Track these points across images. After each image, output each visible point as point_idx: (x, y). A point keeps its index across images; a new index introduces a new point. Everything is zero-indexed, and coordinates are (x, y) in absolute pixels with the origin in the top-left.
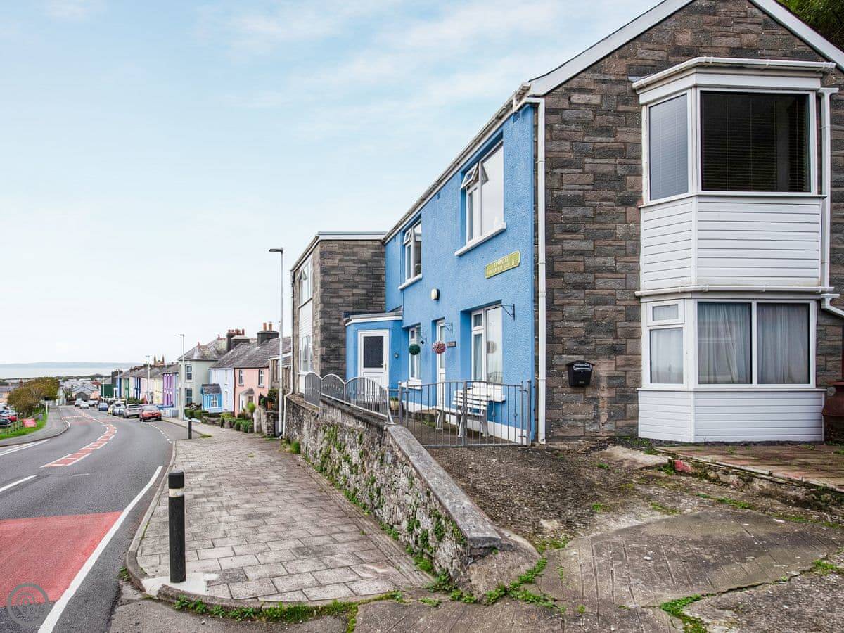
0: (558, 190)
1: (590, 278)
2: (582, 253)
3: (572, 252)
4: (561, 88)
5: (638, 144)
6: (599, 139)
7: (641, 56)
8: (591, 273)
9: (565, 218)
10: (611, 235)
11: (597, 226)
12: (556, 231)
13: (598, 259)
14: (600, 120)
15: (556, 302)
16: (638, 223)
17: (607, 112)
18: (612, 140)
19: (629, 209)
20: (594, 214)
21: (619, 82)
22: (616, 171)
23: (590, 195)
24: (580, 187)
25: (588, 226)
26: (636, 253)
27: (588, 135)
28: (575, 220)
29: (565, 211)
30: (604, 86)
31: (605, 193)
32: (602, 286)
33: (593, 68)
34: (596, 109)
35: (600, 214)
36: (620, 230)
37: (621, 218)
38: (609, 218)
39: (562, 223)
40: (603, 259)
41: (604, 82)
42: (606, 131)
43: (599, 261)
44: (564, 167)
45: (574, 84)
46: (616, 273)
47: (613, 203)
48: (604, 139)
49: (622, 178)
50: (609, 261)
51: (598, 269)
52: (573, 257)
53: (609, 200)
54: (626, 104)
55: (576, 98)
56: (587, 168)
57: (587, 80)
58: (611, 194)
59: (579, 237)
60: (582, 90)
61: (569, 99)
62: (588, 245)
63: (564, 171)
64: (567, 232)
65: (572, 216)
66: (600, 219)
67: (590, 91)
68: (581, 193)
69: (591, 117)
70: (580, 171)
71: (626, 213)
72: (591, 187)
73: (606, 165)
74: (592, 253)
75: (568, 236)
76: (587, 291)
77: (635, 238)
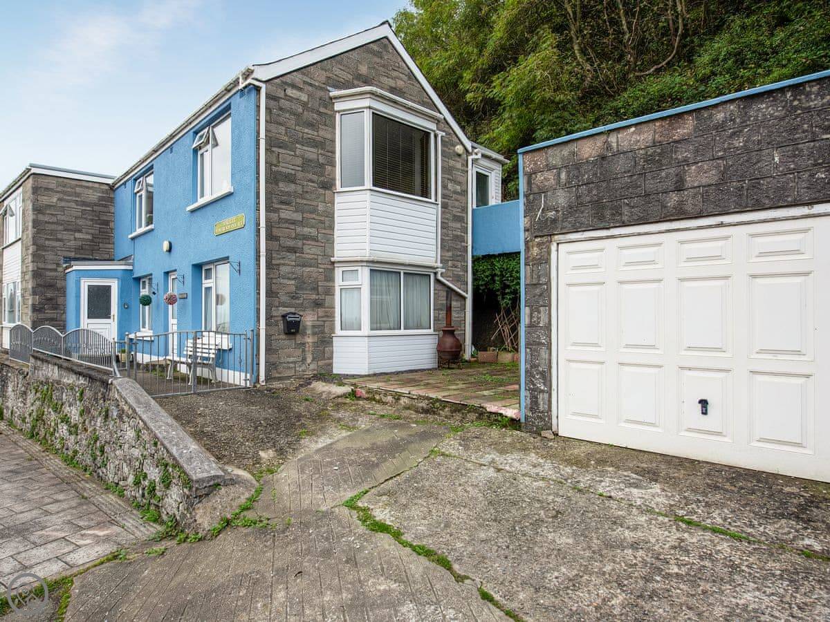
0: (276, 166)
1: (300, 244)
2: (294, 222)
3: (287, 221)
4: (278, 79)
5: (333, 141)
6: (306, 130)
7: (335, 73)
8: (300, 239)
9: (281, 191)
10: (314, 210)
11: (305, 202)
12: (275, 201)
13: (305, 229)
14: (308, 116)
15: (274, 262)
16: (333, 204)
17: (313, 110)
18: (316, 133)
19: (327, 191)
20: (303, 191)
21: (322, 89)
22: (318, 160)
23: (300, 175)
24: (293, 167)
25: (299, 200)
26: (332, 228)
27: (299, 125)
28: (288, 194)
29: (281, 185)
30: (310, 88)
31: (310, 176)
32: (308, 251)
33: (302, 70)
34: (305, 105)
35: (307, 192)
36: (321, 207)
37: (322, 198)
38: (314, 196)
39: (278, 195)
40: (309, 229)
41: (311, 85)
42: (311, 125)
43: (306, 230)
44: (280, 147)
45: (288, 79)
46: (318, 241)
47: (316, 185)
48: (310, 132)
49: (322, 166)
50: (313, 232)
51: (306, 237)
52: (287, 225)
53: (313, 182)
54: (326, 108)
55: (290, 92)
56: (298, 152)
57: (298, 78)
58: (315, 178)
59: (291, 208)
60: (294, 86)
61: (285, 91)
62: (298, 217)
63: (281, 151)
64: (282, 203)
65: (286, 190)
66: (308, 196)
67: (300, 89)
68: (293, 172)
69: (300, 110)
70: (293, 153)
71: (325, 194)
72: (300, 169)
73: (311, 153)
74: (301, 223)
75: (283, 207)
76: (297, 254)
77: (331, 215)
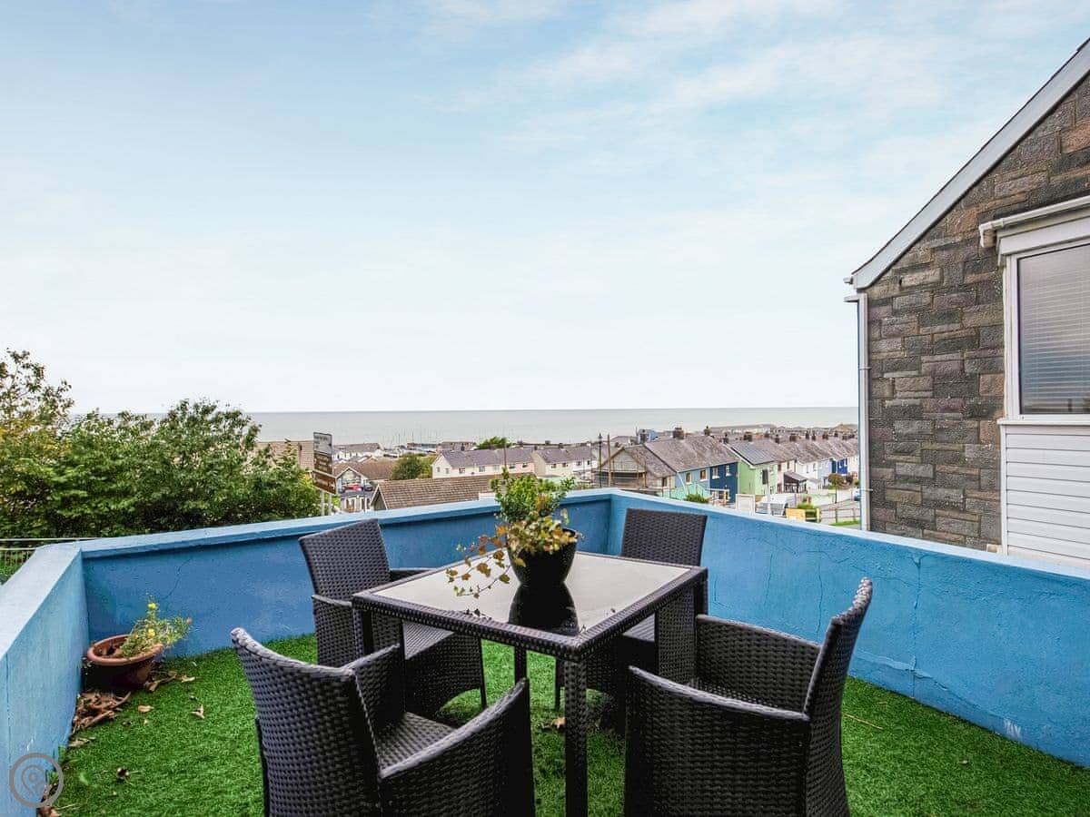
0: (890, 399)
1: (929, 514)
2: (919, 480)
3: (907, 479)
4: (890, 272)
5: (998, 327)
6: (938, 328)
7: (1001, 194)
8: (930, 508)
9: (898, 435)
10: (957, 459)
11: (937, 446)
12: (888, 451)
13: (940, 491)
14: (943, 301)
16: (997, 443)
17: (950, 289)
18: (957, 326)
19: (982, 422)
20: (933, 430)
21: (967, 242)
22: (962, 370)
23: (929, 404)
24: (917, 395)
25: (927, 445)
26: (994, 487)
27: (923, 326)
28: (909, 437)
29: (898, 425)
30: (945, 254)
32: (945, 527)
34: (935, 288)
35: (941, 430)
36: (970, 452)
37: (971, 436)
38: (954, 435)
39: (892, 441)
40: (946, 491)
41: (946, 248)
42: (949, 316)
44: (896, 370)
45: (904, 263)
46: (965, 511)
47: (960, 415)
48: (945, 327)
49: (974, 378)
50: (955, 495)
51: (939, 504)
52: (907, 485)
53: (953, 410)
54: (978, 272)
55: (909, 280)
56: (925, 367)
57: (921, 252)
58: (957, 402)
59: (914, 459)
60: (914, 268)
61: (900, 282)
62: (925, 471)
63: (896, 374)
64: (902, 452)
65: (905, 433)
66: (944, 437)
67: (926, 266)
68: (917, 402)
69: (927, 300)
70: (914, 373)
71: (978, 428)
72: (929, 394)
73: (949, 361)
74: (933, 481)
75: (901, 458)
76: (925, 531)
77: (993, 466)
